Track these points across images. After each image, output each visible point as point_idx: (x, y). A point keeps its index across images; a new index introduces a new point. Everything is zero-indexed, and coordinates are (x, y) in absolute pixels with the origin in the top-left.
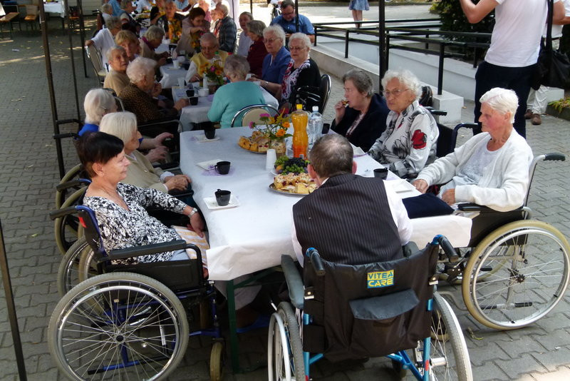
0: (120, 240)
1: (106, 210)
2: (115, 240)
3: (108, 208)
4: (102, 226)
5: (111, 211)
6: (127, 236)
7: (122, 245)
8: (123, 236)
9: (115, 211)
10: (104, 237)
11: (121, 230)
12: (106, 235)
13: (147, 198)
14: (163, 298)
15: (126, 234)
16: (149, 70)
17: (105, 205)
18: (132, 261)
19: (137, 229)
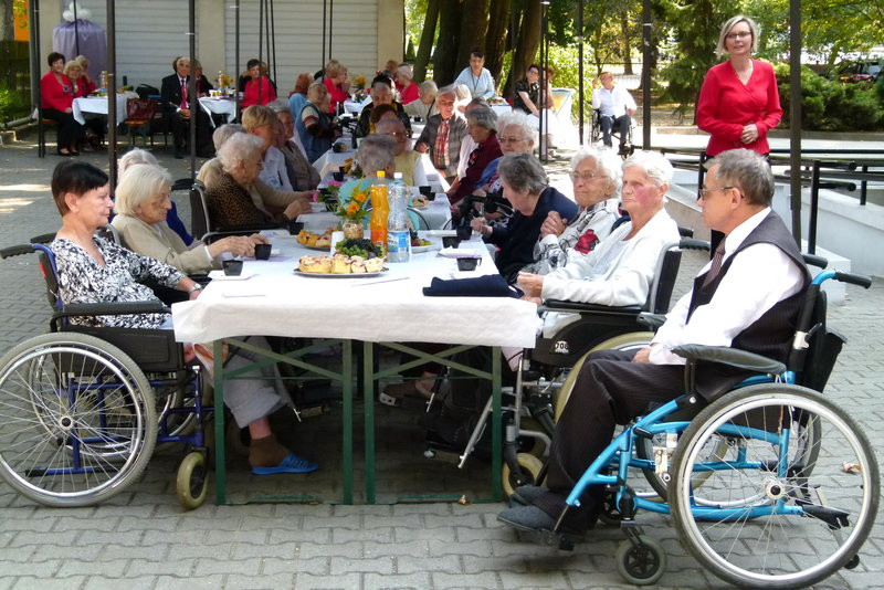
0: (80, 292)
1: (67, 252)
2: (74, 291)
3: (71, 250)
4: (60, 273)
5: (73, 254)
6: (91, 289)
7: (83, 299)
8: (85, 289)
9: (79, 256)
10: (62, 287)
11: (83, 280)
12: (64, 284)
13: (142, 267)
14: (125, 373)
15: (90, 286)
16: (248, 152)
17: (69, 247)
18: (95, 322)
19: (106, 285)
